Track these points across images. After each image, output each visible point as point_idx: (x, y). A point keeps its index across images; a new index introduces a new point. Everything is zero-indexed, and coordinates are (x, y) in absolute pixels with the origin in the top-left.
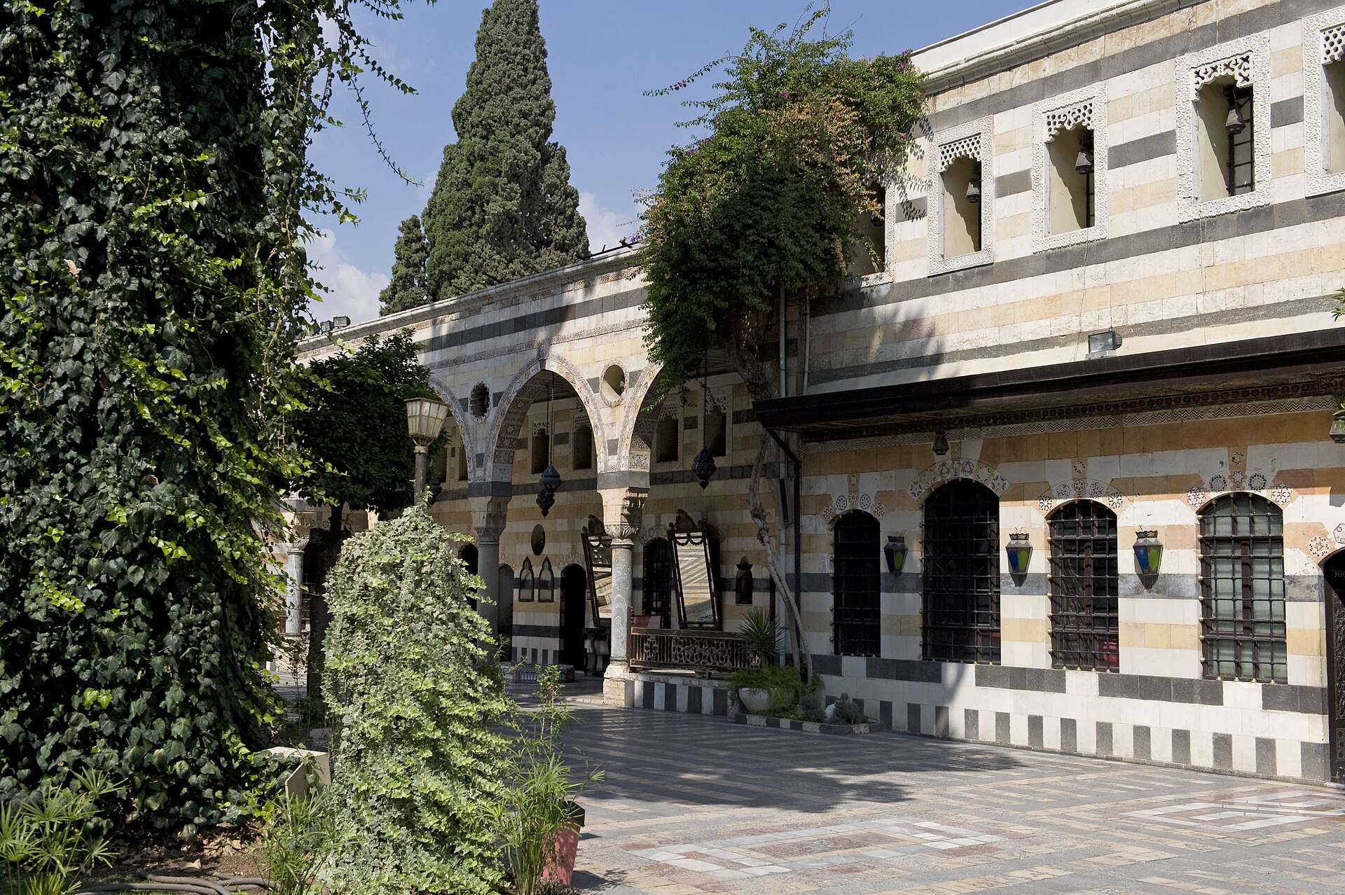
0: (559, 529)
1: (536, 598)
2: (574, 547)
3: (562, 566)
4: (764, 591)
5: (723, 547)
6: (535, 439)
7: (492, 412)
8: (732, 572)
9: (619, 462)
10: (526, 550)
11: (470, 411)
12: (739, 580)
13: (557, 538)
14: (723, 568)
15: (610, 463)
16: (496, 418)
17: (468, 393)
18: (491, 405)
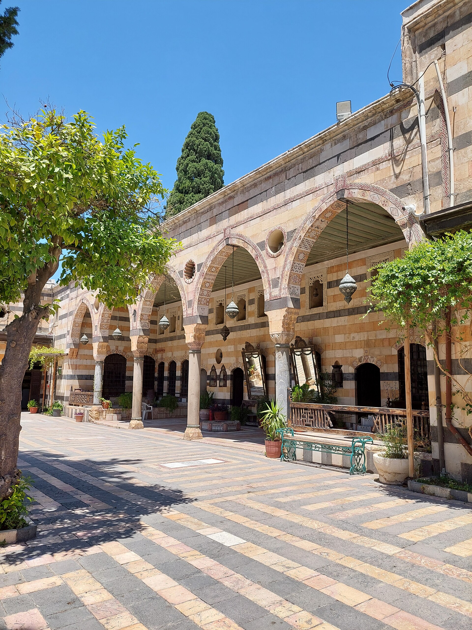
0: (229, 350)
1: (218, 385)
2: (237, 359)
3: (231, 369)
4: (350, 380)
5: (323, 356)
6: (217, 308)
7: (197, 274)
8: (329, 369)
9: (280, 292)
10: (213, 361)
11: (184, 277)
12: (333, 374)
13: (229, 354)
14: (323, 367)
15: (273, 294)
16: (199, 278)
17: (183, 267)
18: (196, 271)
